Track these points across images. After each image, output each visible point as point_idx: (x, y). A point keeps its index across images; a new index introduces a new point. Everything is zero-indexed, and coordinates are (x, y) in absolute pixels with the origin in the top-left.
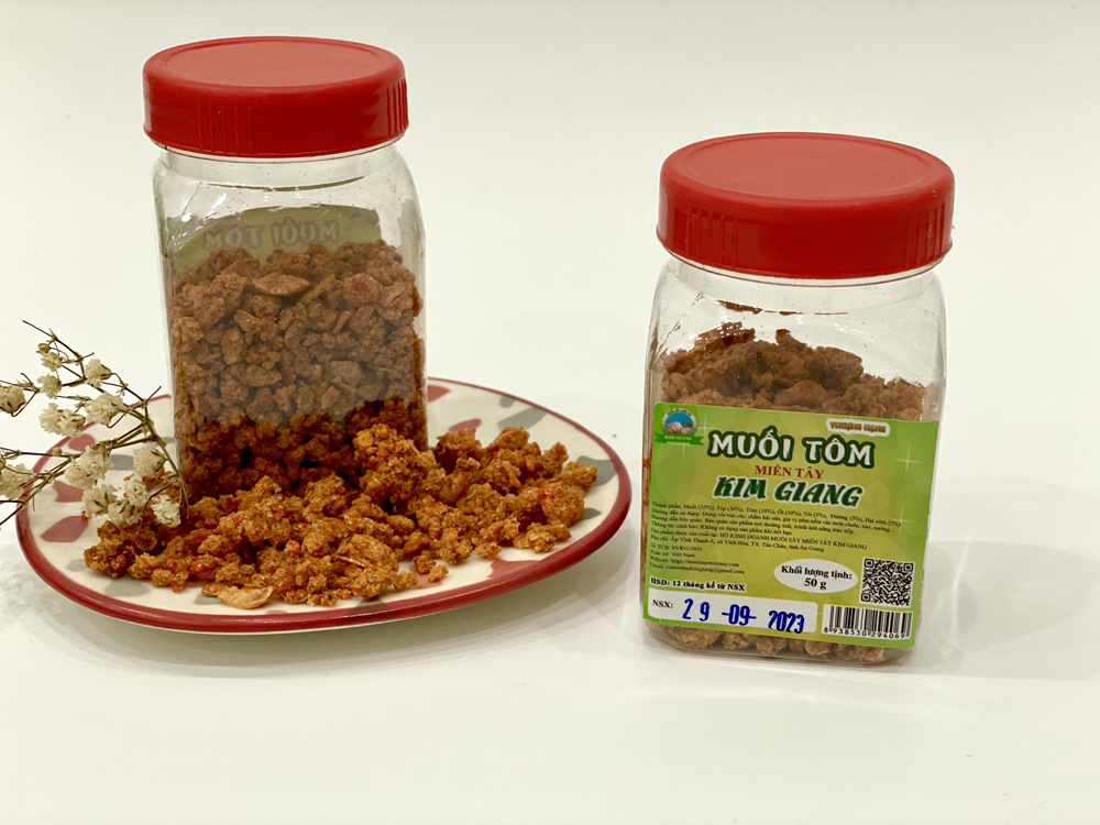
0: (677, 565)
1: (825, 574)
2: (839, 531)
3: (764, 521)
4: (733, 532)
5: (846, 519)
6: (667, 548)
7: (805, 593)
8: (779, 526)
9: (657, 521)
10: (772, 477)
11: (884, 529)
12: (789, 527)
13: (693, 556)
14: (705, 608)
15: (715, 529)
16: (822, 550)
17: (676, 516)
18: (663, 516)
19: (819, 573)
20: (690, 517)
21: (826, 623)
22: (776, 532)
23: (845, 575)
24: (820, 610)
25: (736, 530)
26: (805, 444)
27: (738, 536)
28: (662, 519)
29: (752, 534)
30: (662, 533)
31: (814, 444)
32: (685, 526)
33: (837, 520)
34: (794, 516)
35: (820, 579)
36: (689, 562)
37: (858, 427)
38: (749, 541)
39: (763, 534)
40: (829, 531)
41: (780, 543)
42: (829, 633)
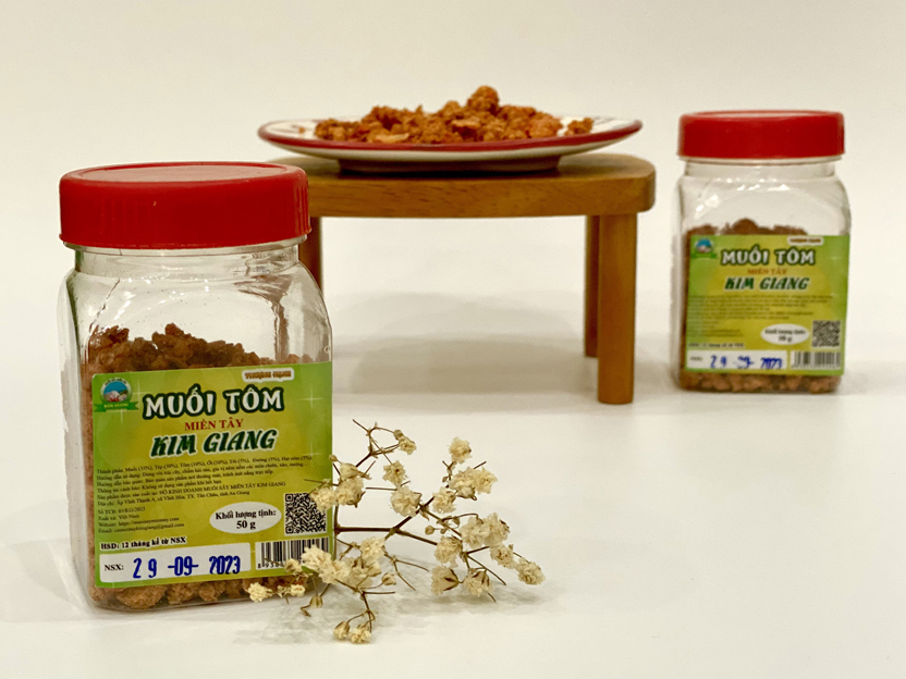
0: (124, 528)
1: (253, 515)
2: (261, 473)
3: (196, 474)
4: (171, 488)
5: (265, 461)
6: (114, 512)
7: (238, 535)
8: (209, 477)
9: (103, 488)
10: (200, 431)
11: (298, 464)
12: (218, 476)
13: (138, 516)
14: (153, 566)
15: (155, 488)
16: (248, 493)
17: (120, 480)
18: (108, 481)
19: (248, 514)
20: (131, 480)
21: (259, 560)
22: (208, 483)
23: (270, 513)
24: (253, 547)
25: (173, 486)
26: (225, 397)
27: (174, 491)
28: (108, 485)
29: (187, 487)
30: (109, 498)
31: (233, 395)
32: (128, 489)
33: (257, 463)
34: (221, 465)
35: (249, 520)
36: (135, 523)
37: (268, 375)
38: (185, 495)
39: (197, 486)
40: (252, 474)
41: (212, 492)
42: (262, 568)
